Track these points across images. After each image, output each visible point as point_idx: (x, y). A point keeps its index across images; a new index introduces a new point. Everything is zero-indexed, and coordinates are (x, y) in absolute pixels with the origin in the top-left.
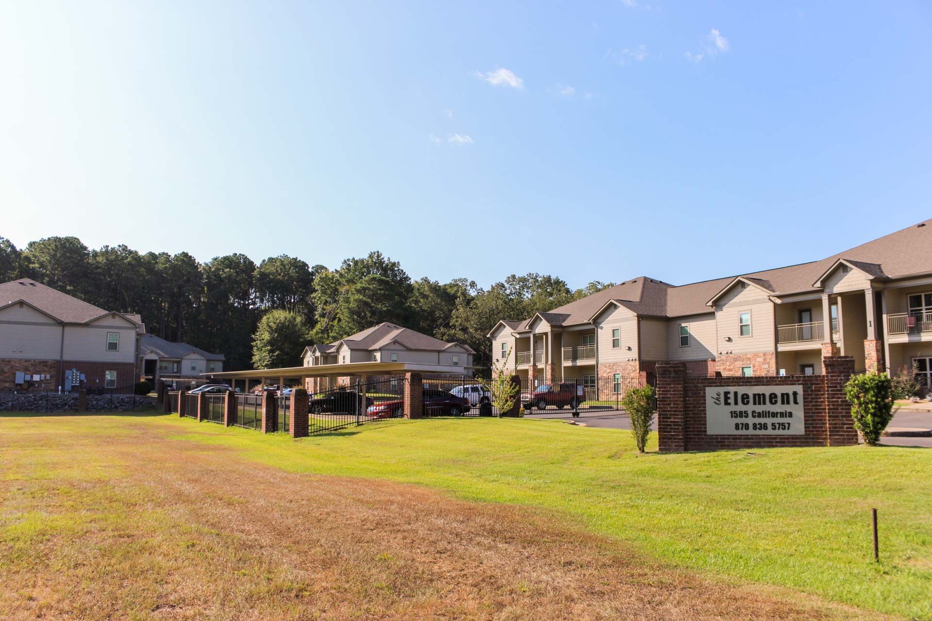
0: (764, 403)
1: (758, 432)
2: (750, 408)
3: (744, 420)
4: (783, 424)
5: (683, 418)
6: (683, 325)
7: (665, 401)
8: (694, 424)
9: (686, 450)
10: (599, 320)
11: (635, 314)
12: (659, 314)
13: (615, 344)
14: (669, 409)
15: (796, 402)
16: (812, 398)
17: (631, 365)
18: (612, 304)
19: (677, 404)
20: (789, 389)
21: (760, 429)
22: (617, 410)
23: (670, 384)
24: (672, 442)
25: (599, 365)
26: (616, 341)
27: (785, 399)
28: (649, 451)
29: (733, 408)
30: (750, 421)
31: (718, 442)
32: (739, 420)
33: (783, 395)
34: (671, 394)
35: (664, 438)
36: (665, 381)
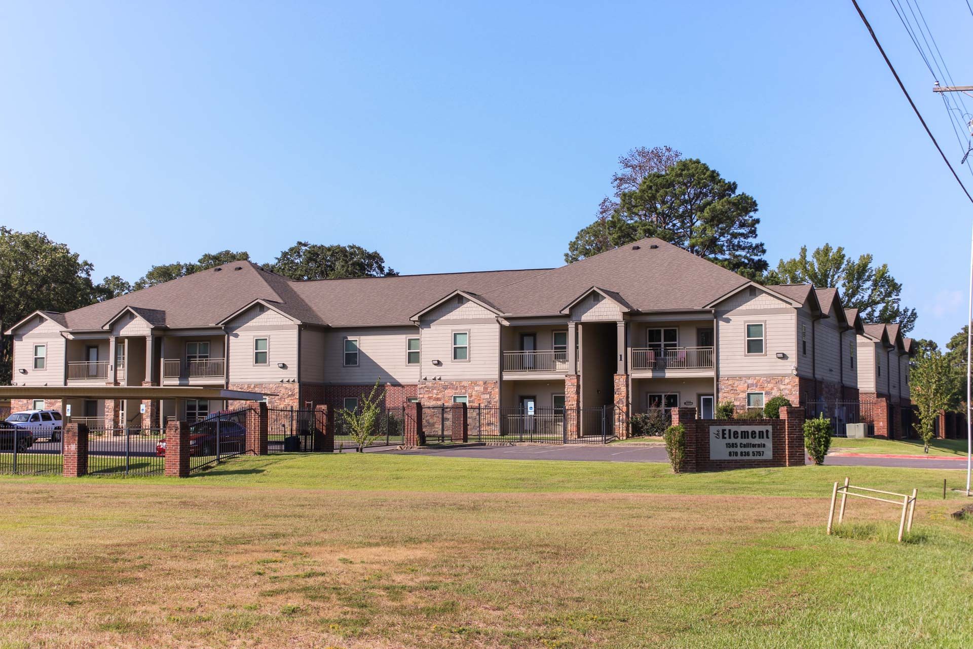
0: (748, 438)
1: (744, 458)
2: (739, 441)
3: (734, 450)
4: (759, 452)
5: (695, 448)
6: (350, 338)
8: (702, 452)
9: (696, 471)
10: (232, 325)
11: (296, 322)
13: (260, 358)
15: (768, 437)
16: (778, 435)
17: (286, 388)
18: (258, 305)
20: (763, 428)
21: (745, 456)
23: (687, 423)
24: (688, 465)
25: (230, 384)
26: (260, 355)
27: (761, 435)
29: (728, 441)
30: (739, 450)
31: (717, 465)
32: (732, 450)
33: (760, 432)
36: (684, 421)
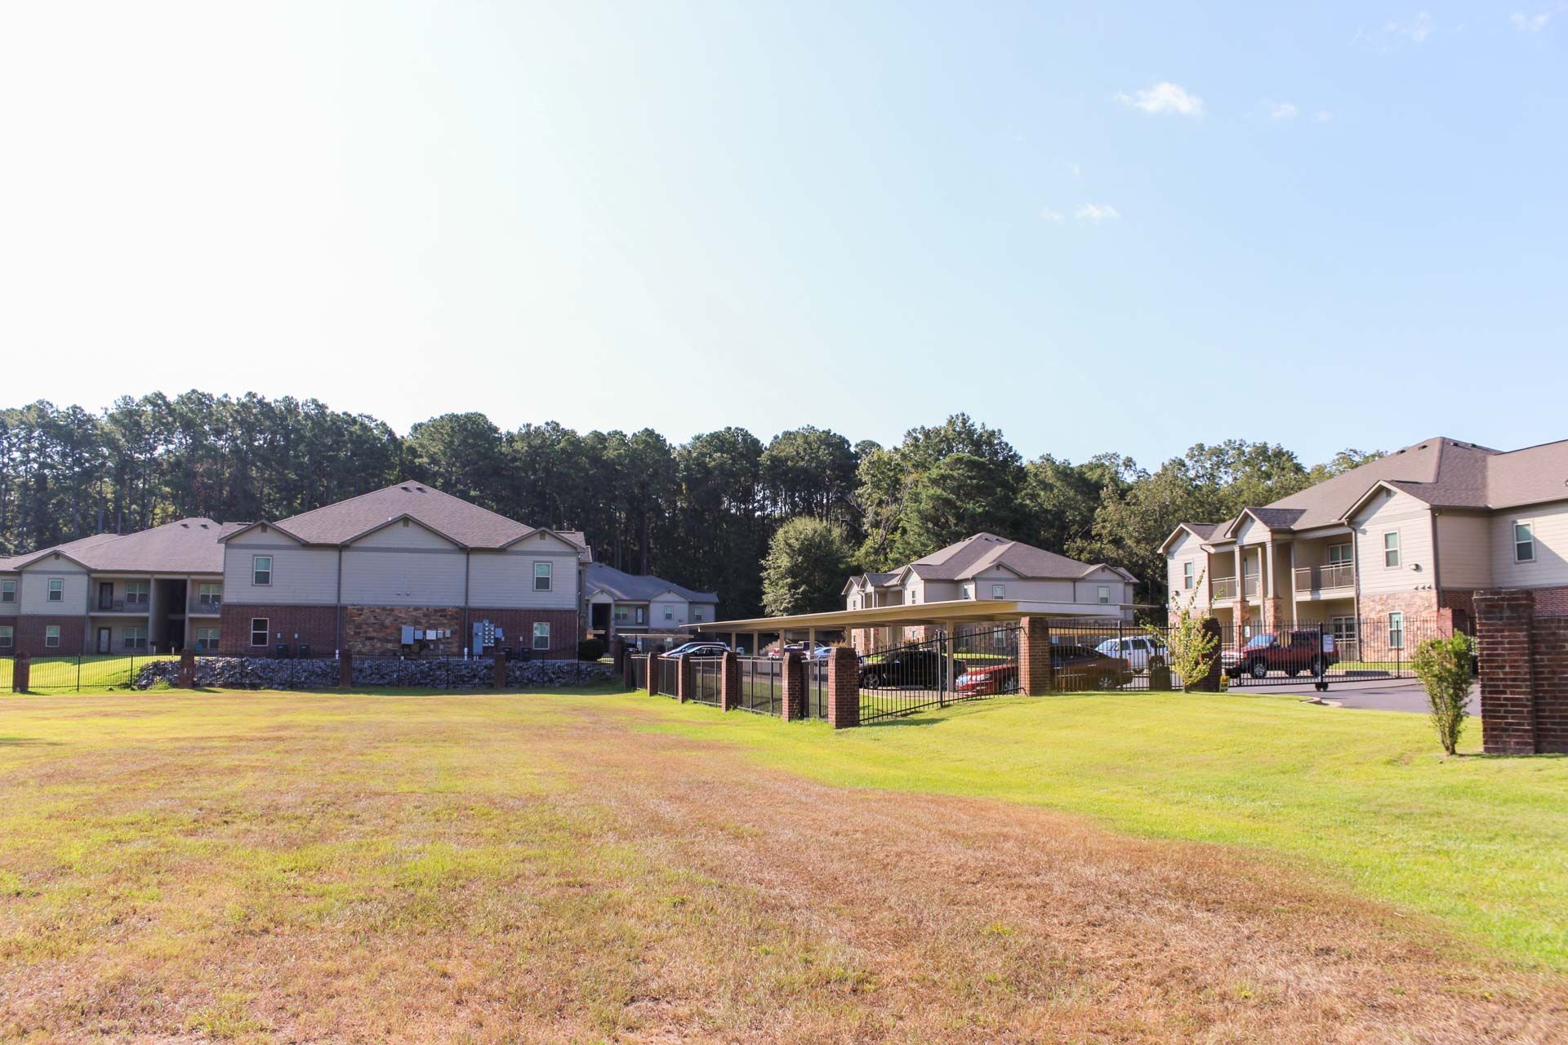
5: (1530, 693)
6: (1521, 522)
7: (1493, 661)
8: (1553, 704)
9: (1538, 751)
10: (1360, 518)
11: (1427, 505)
12: (1473, 505)
13: (1391, 559)
14: (1501, 676)
17: (1422, 598)
18: (1381, 489)
19: (1518, 667)
22: (1399, 678)
23: (1503, 631)
24: (1509, 736)
25: (1361, 598)
26: (1391, 556)
28: (1463, 753)
34: (1504, 649)
35: (1493, 729)
36: (1492, 625)
